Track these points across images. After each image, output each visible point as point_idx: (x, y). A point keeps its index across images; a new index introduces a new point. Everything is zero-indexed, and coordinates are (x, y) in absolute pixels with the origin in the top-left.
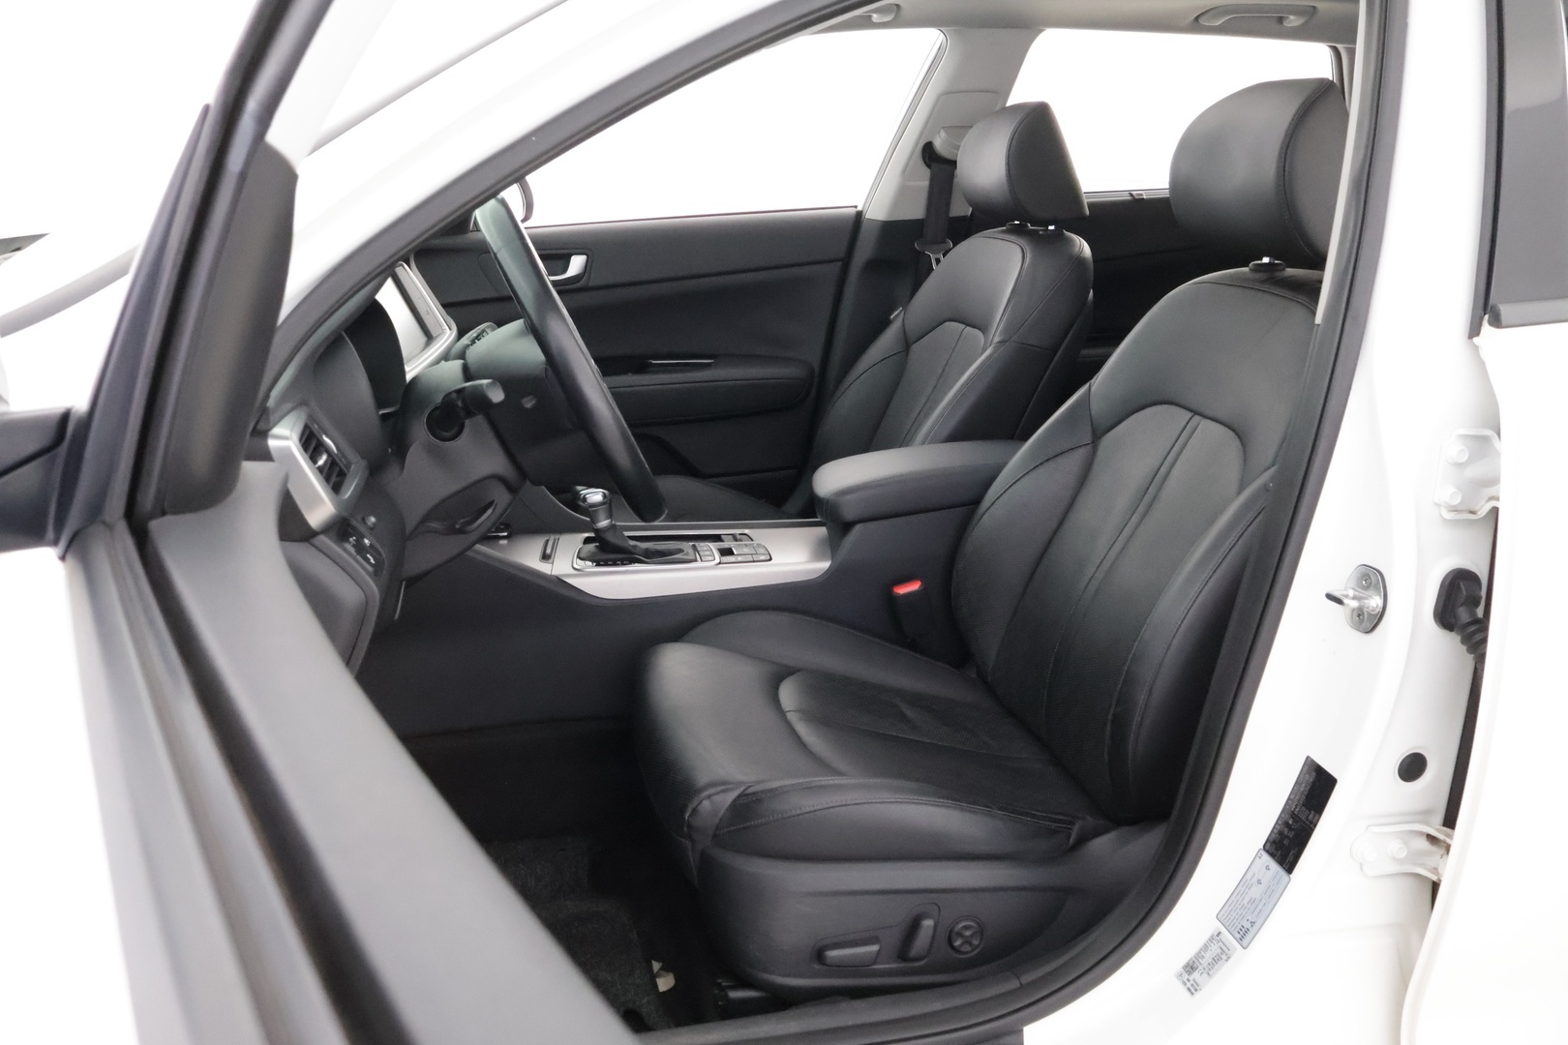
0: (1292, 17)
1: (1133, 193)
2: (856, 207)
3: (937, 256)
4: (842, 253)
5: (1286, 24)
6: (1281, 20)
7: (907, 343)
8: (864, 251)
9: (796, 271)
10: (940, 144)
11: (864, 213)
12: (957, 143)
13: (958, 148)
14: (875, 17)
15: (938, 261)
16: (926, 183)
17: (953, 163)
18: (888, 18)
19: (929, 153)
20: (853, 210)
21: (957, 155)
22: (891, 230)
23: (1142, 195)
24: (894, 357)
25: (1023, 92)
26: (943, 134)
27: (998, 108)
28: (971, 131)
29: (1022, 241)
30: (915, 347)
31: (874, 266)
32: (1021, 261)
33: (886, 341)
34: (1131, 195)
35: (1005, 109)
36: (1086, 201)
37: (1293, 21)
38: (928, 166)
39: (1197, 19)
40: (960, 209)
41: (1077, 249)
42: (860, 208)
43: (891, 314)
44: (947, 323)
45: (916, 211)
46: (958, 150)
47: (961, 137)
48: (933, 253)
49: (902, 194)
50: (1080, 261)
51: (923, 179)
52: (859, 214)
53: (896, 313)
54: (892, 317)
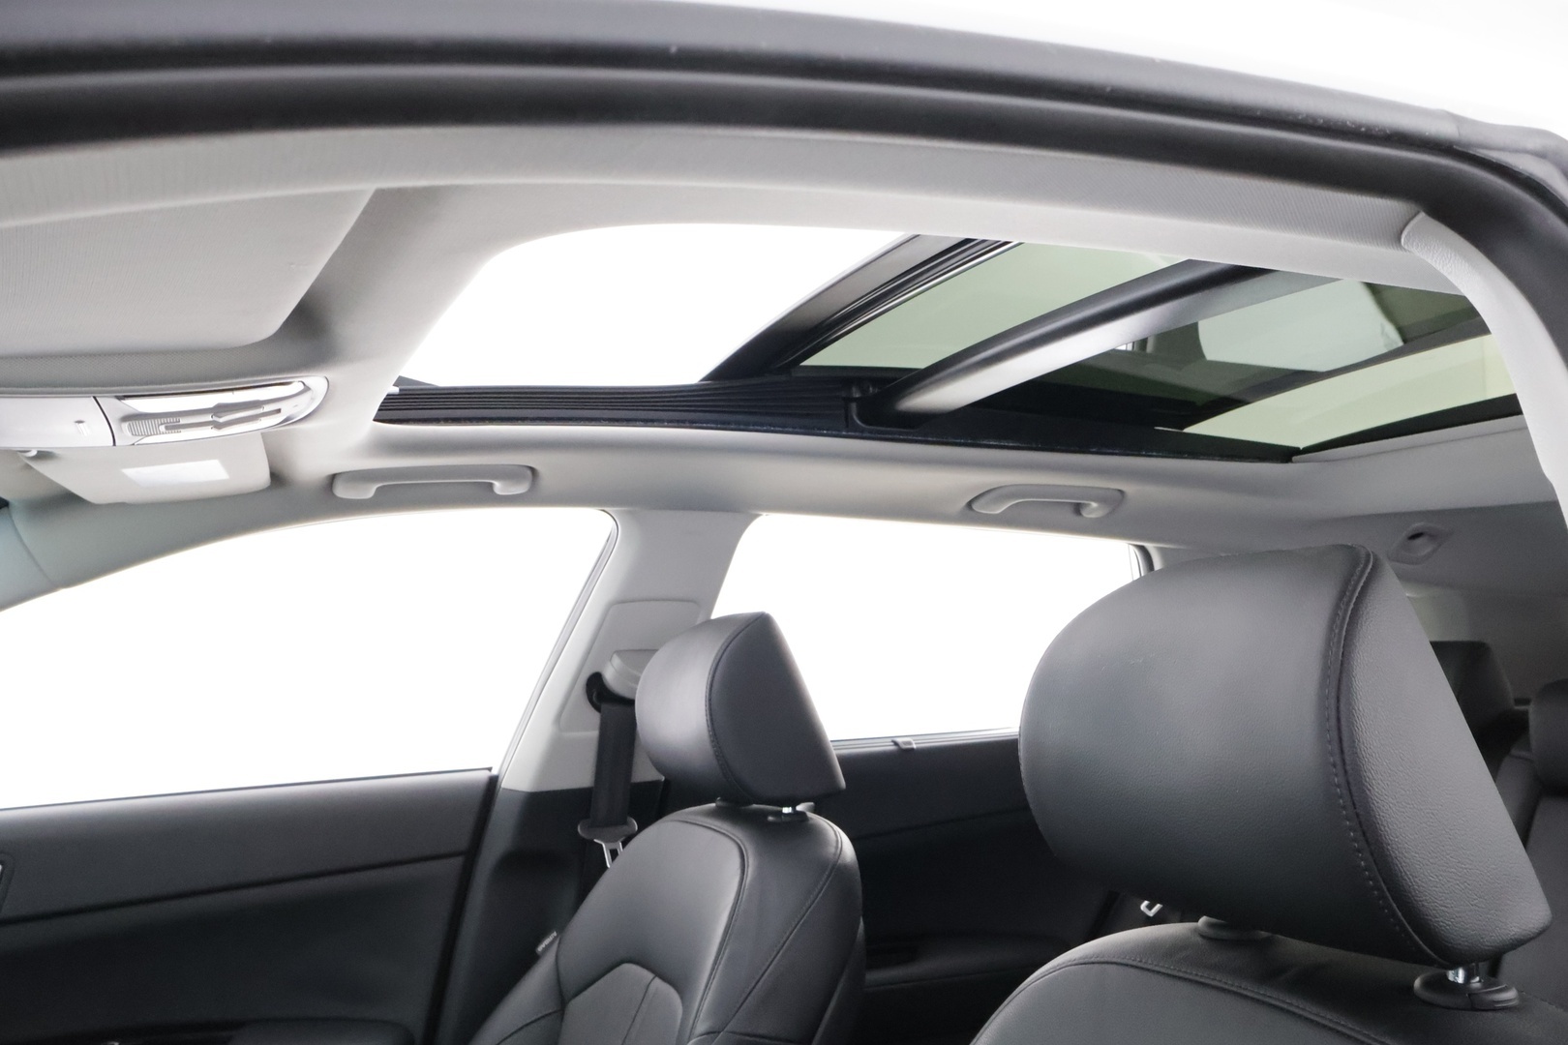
0: (1094, 505)
1: (899, 740)
2: (490, 769)
3: (613, 846)
4: (463, 842)
5: (1086, 514)
6: (1077, 509)
7: (562, 996)
8: (500, 839)
9: (388, 874)
10: (610, 676)
11: (500, 780)
12: (635, 672)
13: (637, 680)
14: (499, 487)
15: (614, 854)
16: (593, 734)
17: (630, 703)
18: (520, 489)
19: (597, 690)
20: (484, 776)
21: (634, 691)
22: (542, 806)
23: (910, 743)
24: (543, 1022)
25: (733, 600)
26: (616, 661)
27: (700, 620)
28: (657, 654)
29: (738, 833)
30: (576, 1005)
31: (514, 862)
32: (739, 872)
33: (530, 992)
34: (896, 744)
35: (710, 624)
36: (834, 753)
37: (1094, 510)
38: (598, 708)
39: (970, 505)
40: (644, 772)
41: (832, 850)
42: (495, 772)
43: (539, 941)
44: (627, 967)
45: (580, 775)
46: (637, 683)
47: (641, 667)
48: (605, 842)
49: (557, 751)
50: (838, 870)
51: (588, 728)
52: (493, 781)
53: (547, 942)
54: (540, 949)
